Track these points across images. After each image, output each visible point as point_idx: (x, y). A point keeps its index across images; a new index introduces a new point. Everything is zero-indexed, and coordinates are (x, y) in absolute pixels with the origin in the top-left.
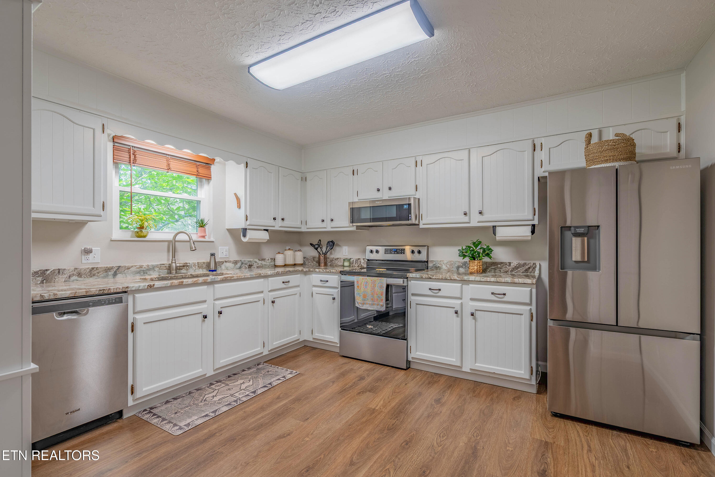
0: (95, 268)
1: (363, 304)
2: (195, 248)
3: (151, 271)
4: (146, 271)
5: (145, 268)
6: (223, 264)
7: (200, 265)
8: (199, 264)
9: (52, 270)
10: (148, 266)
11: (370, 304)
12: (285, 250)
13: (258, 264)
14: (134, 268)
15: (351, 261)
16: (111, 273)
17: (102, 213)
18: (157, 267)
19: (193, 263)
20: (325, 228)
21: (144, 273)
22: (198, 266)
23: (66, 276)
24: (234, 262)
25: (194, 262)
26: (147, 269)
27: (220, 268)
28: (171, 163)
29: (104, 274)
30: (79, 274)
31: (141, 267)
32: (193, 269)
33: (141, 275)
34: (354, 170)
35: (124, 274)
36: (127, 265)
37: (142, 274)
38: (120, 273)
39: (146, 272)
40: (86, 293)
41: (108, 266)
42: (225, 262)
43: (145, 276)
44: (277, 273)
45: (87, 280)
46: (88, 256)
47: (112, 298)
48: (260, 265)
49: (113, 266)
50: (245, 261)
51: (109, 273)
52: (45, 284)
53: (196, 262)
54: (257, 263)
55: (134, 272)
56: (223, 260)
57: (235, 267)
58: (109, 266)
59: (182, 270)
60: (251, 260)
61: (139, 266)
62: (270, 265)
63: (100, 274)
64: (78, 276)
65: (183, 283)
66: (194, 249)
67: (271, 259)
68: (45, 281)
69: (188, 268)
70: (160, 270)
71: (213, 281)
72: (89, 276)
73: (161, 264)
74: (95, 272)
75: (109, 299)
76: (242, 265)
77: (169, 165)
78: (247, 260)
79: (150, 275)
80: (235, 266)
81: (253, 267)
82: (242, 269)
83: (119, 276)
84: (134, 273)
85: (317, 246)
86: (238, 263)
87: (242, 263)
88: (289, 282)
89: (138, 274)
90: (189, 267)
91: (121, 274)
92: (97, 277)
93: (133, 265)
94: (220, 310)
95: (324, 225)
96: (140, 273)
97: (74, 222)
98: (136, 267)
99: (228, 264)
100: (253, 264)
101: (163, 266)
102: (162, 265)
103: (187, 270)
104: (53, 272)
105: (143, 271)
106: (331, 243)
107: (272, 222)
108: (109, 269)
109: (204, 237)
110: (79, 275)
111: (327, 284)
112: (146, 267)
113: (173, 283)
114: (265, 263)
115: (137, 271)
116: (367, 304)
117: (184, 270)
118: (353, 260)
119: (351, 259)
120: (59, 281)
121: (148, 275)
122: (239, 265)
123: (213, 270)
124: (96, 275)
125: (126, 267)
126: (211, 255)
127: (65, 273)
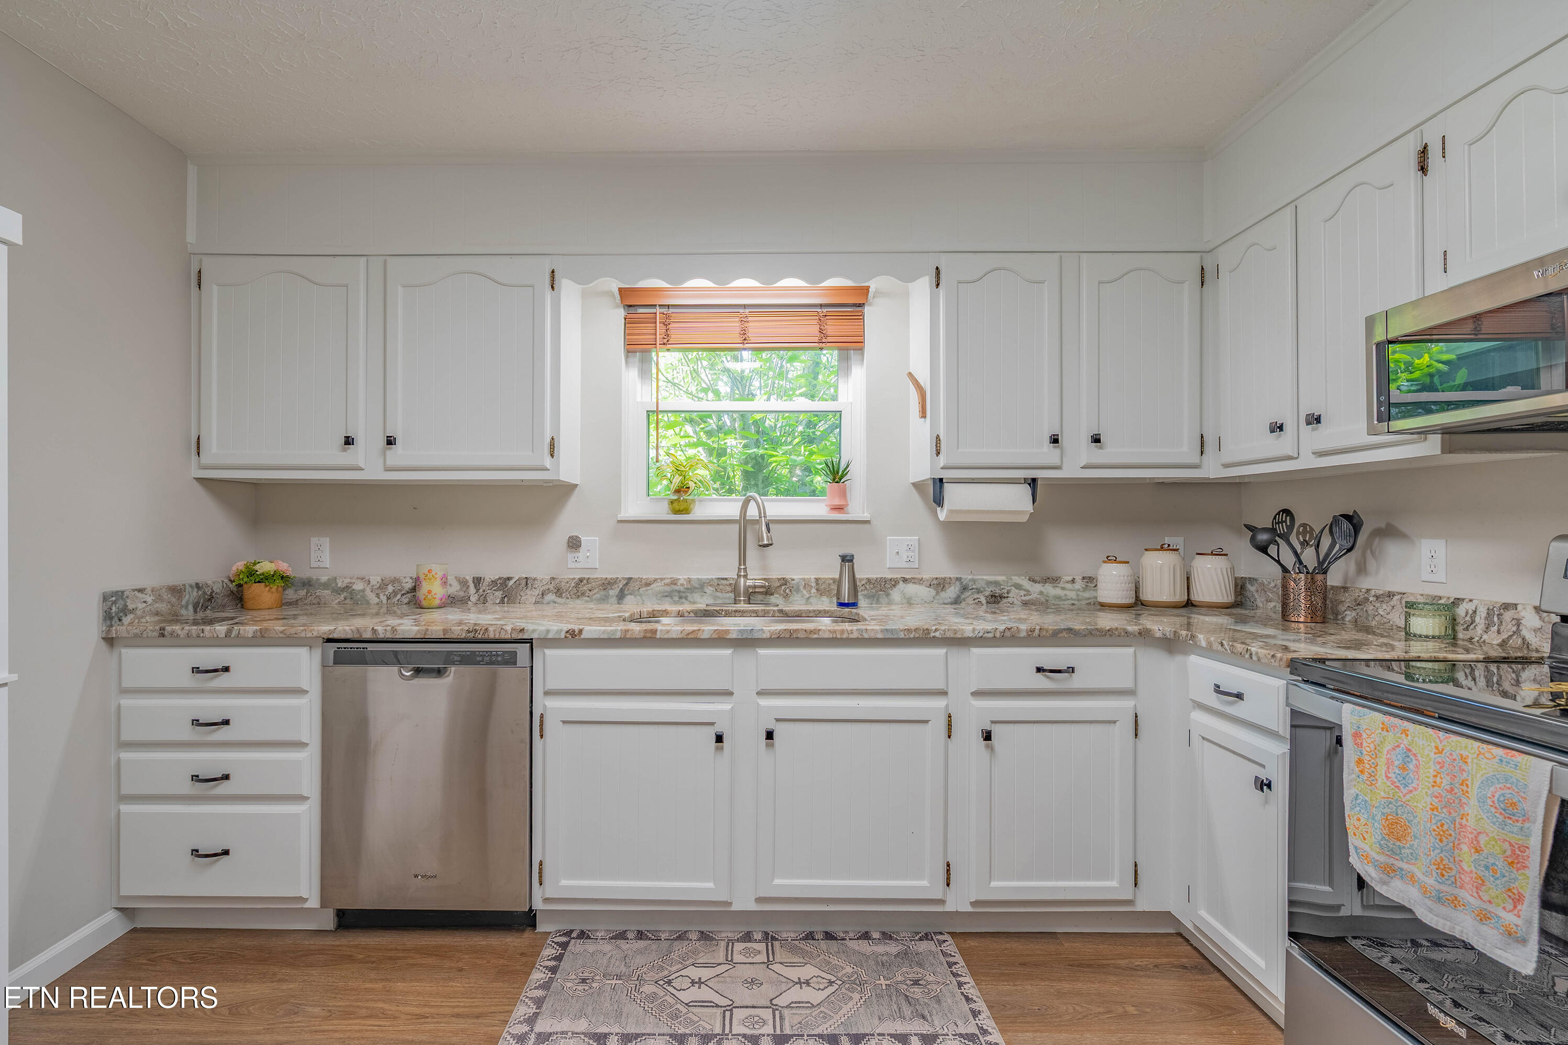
0: (584, 578)
1: (1389, 871)
2: (768, 540)
3: (696, 593)
4: (684, 592)
5: (682, 585)
6: (894, 586)
7: (821, 587)
8: (820, 582)
9: (517, 578)
10: (689, 580)
11: (1424, 891)
12: (1146, 550)
13: (1028, 592)
14: (660, 584)
15: (1461, 611)
16: (614, 592)
17: (548, 462)
18: (710, 585)
19: (804, 579)
20: (1290, 458)
21: (681, 598)
22: (817, 590)
23: (537, 592)
24: (935, 582)
25: (806, 577)
26: (688, 589)
27: (886, 599)
28: (750, 324)
29: (601, 593)
30: (558, 590)
31: (674, 582)
32: (802, 597)
33: (674, 601)
34: (1425, 147)
35: (638, 597)
36: (644, 577)
37: (676, 598)
38: (631, 594)
39: (684, 595)
40: (444, 634)
41: (609, 576)
42: (901, 582)
43: (682, 603)
44: (1008, 634)
45: (572, 603)
46: (576, 555)
47: (497, 651)
48: (1034, 596)
49: (618, 578)
50: (974, 581)
51: (610, 591)
52: (506, 605)
53: (813, 577)
54: (1025, 590)
55: (660, 593)
56: (895, 576)
57: (938, 597)
58: (611, 577)
59: (772, 597)
60: (1001, 578)
61: (670, 580)
62: (1078, 600)
63: (594, 593)
64: (556, 593)
65: (656, 634)
66: (766, 542)
67: (1084, 578)
68: (506, 600)
69: (789, 593)
70: (718, 593)
71: (746, 639)
72: (573, 596)
73: (719, 578)
74: (584, 588)
75: (491, 652)
76: (962, 593)
77: (744, 332)
78: (985, 577)
79: (694, 603)
80: (937, 593)
81: (1005, 600)
82: (963, 605)
83: (629, 599)
84: (659, 596)
85: (1263, 537)
86: (947, 586)
87: (965, 588)
88: (1072, 670)
89: (668, 599)
90: (793, 590)
91: (633, 597)
92: (588, 599)
93: (657, 577)
94: (770, 727)
95: (1283, 444)
96: (672, 597)
97: (551, 484)
98: (663, 582)
99: (911, 589)
100: (1005, 591)
101: (725, 582)
102: (722, 581)
103: (786, 596)
104: (518, 582)
105: (679, 592)
106: (1346, 525)
107: (1049, 455)
108: (609, 583)
109: (839, 509)
110: (559, 592)
111: (1238, 709)
112: (685, 583)
113: (628, 631)
114: (1058, 592)
115: (665, 592)
116: (1412, 879)
117: (777, 596)
118: (1471, 607)
119: (1457, 602)
120: (527, 602)
121: (690, 602)
122: (952, 592)
123: (846, 602)
124: (587, 594)
125: (643, 581)
126: (843, 561)
127: (537, 586)
